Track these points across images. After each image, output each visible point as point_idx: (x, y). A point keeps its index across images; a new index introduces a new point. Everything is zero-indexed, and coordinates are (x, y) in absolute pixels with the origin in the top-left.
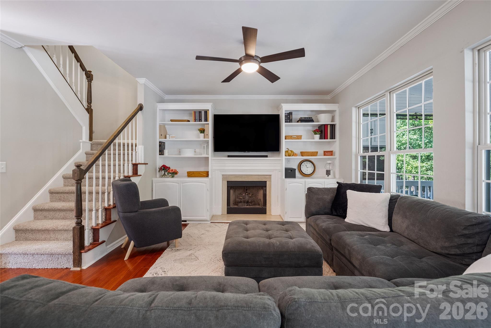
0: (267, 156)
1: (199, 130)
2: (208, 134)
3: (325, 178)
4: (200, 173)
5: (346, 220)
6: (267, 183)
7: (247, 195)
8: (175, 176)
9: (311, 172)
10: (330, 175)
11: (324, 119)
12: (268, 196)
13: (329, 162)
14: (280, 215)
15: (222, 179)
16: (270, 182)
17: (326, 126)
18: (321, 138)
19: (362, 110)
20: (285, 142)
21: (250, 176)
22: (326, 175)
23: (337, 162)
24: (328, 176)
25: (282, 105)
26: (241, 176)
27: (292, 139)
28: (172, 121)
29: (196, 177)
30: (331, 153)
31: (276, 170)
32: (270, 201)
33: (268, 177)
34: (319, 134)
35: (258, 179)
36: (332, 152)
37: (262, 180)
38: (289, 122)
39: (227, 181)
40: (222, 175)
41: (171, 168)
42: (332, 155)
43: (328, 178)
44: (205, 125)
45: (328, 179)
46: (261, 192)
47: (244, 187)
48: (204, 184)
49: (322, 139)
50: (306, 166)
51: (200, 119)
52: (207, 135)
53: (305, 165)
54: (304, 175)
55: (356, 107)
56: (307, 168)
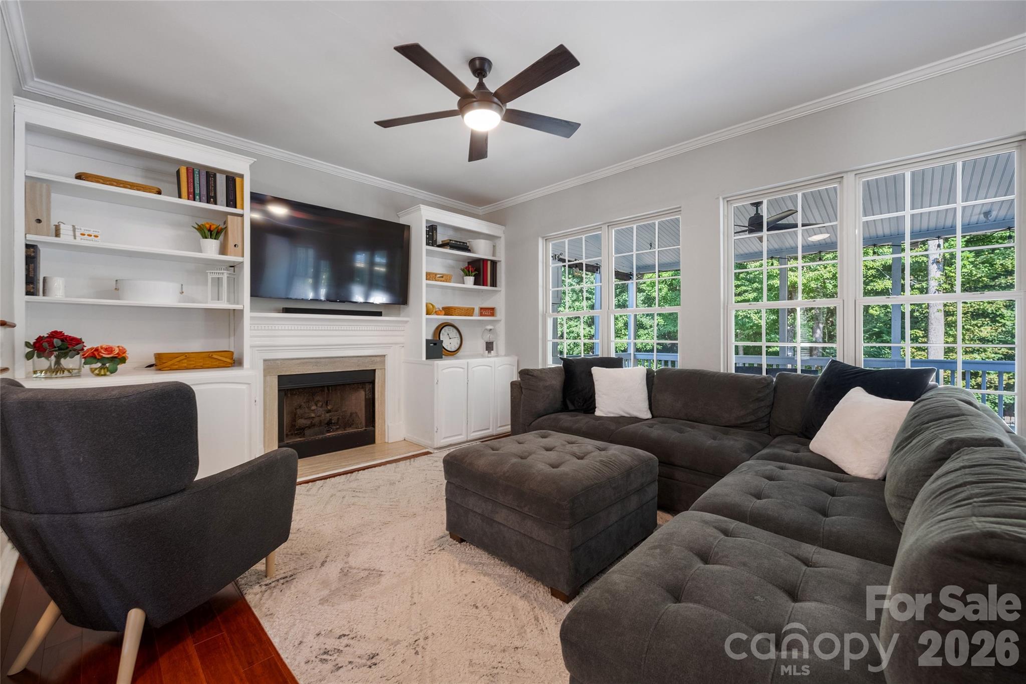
0: (381, 312)
1: (200, 229)
2: (240, 244)
3: (483, 356)
4: (211, 357)
5: (598, 413)
6: (378, 374)
7: (322, 407)
8: (120, 367)
9: (457, 346)
10: (493, 350)
11: (482, 250)
12: (378, 401)
13: (489, 327)
14: (405, 440)
15: (264, 370)
16: (383, 370)
17: (485, 261)
18: (476, 283)
19: (550, 244)
20: (427, 285)
21: (338, 359)
22: (486, 350)
23: (501, 328)
24: (489, 352)
25: (421, 207)
26: (318, 360)
27: (436, 281)
28: (79, 177)
29: (195, 368)
30: (491, 311)
31: (396, 344)
32: (383, 414)
33: (378, 359)
34: (474, 276)
35: (358, 366)
36: (493, 309)
37: (366, 367)
38: (432, 246)
39: (278, 376)
40: (265, 360)
41: (89, 345)
42: (493, 314)
43: (489, 355)
44: (229, 216)
45: (490, 357)
46: (361, 395)
47: (322, 387)
48: (244, 387)
49: (480, 285)
50: (448, 334)
51: (212, 197)
52: (235, 246)
53: (446, 334)
54: (448, 354)
55: (543, 238)
56: (450, 338)
